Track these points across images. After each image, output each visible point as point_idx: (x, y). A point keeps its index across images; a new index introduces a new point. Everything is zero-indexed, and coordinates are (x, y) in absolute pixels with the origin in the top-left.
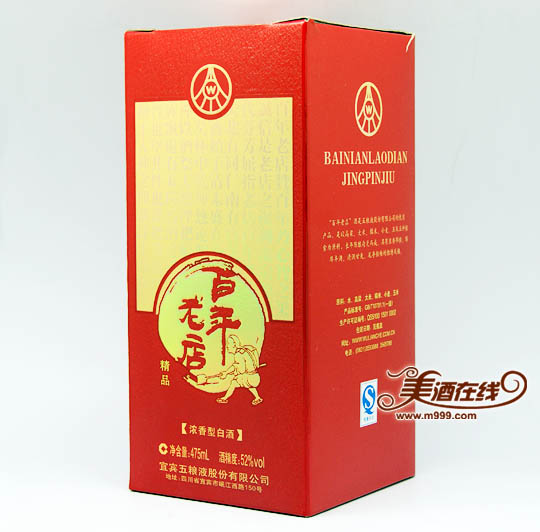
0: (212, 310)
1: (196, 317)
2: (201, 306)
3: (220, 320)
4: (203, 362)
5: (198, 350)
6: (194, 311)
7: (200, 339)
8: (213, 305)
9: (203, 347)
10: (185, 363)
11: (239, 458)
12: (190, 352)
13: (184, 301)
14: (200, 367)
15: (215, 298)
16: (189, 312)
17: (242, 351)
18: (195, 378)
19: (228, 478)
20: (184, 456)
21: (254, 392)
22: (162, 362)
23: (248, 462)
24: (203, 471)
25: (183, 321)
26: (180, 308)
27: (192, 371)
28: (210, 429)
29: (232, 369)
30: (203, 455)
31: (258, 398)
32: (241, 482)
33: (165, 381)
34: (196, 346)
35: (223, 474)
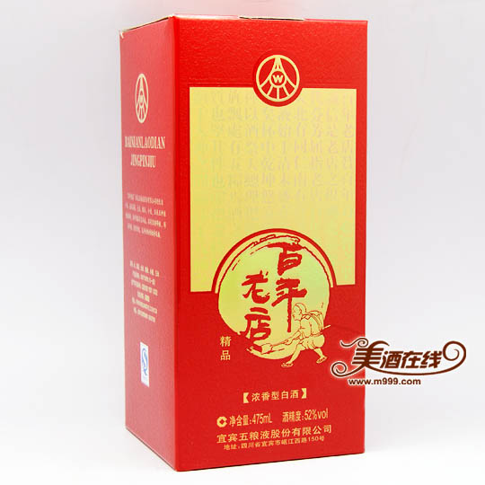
0: (278, 282)
1: (262, 291)
2: (266, 280)
3: (286, 291)
4: (268, 332)
5: (263, 321)
6: (259, 286)
7: (266, 311)
8: (279, 278)
9: (268, 318)
10: (248, 336)
11: (303, 414)
12: (255, 324)
13: (247, 277)
14: (264, 337)
15: (281, 271)
16: (253, 287)
17: (308, 317)
18: (259, 349)
19: (291, 435)
20: (246, 423)
21: (319, 351)
22: (222, 338)
23: (312, 416)
24: (265, 434)
25: (246, 296)
26: (244, 284)
27: (256, 342)
28: (274, 393)
29: (298, 334)
30: (266, 418)
31: (322, 356)
32: (305, 436)
33: (225, 356)
34: (260, 318)
35: (286, 432)
